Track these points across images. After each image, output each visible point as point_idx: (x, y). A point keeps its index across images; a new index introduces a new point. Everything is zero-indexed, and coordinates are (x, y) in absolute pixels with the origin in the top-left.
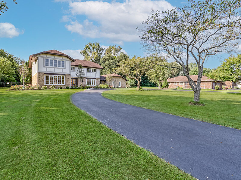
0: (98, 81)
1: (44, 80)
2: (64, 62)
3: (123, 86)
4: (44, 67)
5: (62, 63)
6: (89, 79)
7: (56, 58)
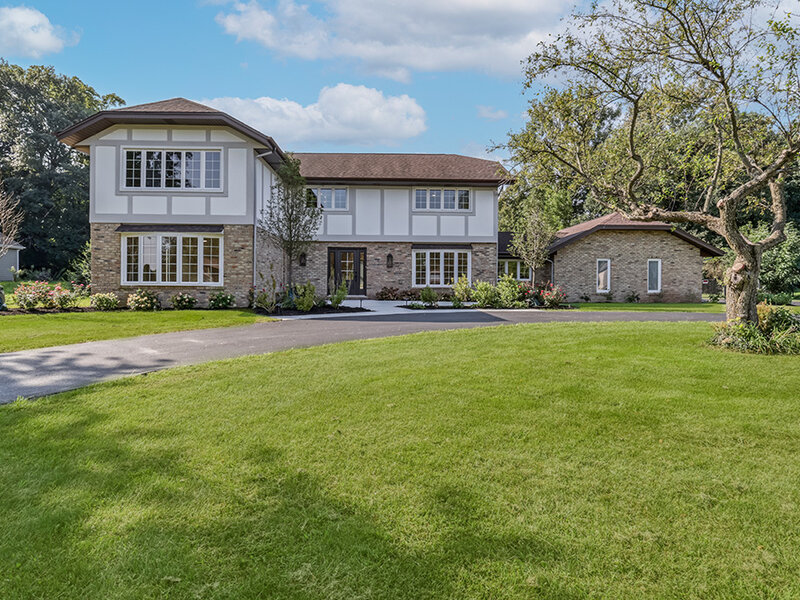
0: (485, 262)
1: (119, 262)
2: (217, 156)
3: (682, 289)
4: (119, 193)
5: (208, 166)
6: (428, 252)
7: (174, 139)
